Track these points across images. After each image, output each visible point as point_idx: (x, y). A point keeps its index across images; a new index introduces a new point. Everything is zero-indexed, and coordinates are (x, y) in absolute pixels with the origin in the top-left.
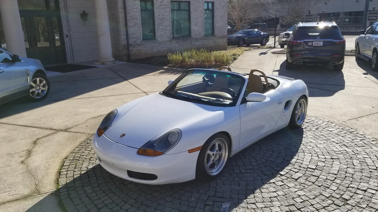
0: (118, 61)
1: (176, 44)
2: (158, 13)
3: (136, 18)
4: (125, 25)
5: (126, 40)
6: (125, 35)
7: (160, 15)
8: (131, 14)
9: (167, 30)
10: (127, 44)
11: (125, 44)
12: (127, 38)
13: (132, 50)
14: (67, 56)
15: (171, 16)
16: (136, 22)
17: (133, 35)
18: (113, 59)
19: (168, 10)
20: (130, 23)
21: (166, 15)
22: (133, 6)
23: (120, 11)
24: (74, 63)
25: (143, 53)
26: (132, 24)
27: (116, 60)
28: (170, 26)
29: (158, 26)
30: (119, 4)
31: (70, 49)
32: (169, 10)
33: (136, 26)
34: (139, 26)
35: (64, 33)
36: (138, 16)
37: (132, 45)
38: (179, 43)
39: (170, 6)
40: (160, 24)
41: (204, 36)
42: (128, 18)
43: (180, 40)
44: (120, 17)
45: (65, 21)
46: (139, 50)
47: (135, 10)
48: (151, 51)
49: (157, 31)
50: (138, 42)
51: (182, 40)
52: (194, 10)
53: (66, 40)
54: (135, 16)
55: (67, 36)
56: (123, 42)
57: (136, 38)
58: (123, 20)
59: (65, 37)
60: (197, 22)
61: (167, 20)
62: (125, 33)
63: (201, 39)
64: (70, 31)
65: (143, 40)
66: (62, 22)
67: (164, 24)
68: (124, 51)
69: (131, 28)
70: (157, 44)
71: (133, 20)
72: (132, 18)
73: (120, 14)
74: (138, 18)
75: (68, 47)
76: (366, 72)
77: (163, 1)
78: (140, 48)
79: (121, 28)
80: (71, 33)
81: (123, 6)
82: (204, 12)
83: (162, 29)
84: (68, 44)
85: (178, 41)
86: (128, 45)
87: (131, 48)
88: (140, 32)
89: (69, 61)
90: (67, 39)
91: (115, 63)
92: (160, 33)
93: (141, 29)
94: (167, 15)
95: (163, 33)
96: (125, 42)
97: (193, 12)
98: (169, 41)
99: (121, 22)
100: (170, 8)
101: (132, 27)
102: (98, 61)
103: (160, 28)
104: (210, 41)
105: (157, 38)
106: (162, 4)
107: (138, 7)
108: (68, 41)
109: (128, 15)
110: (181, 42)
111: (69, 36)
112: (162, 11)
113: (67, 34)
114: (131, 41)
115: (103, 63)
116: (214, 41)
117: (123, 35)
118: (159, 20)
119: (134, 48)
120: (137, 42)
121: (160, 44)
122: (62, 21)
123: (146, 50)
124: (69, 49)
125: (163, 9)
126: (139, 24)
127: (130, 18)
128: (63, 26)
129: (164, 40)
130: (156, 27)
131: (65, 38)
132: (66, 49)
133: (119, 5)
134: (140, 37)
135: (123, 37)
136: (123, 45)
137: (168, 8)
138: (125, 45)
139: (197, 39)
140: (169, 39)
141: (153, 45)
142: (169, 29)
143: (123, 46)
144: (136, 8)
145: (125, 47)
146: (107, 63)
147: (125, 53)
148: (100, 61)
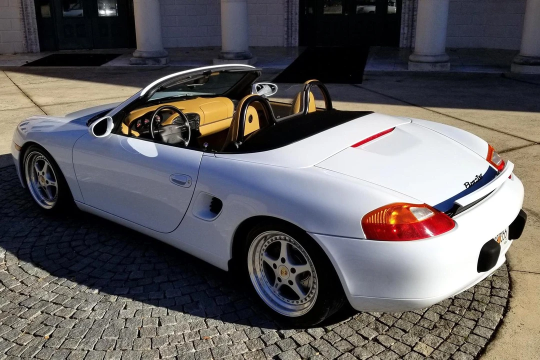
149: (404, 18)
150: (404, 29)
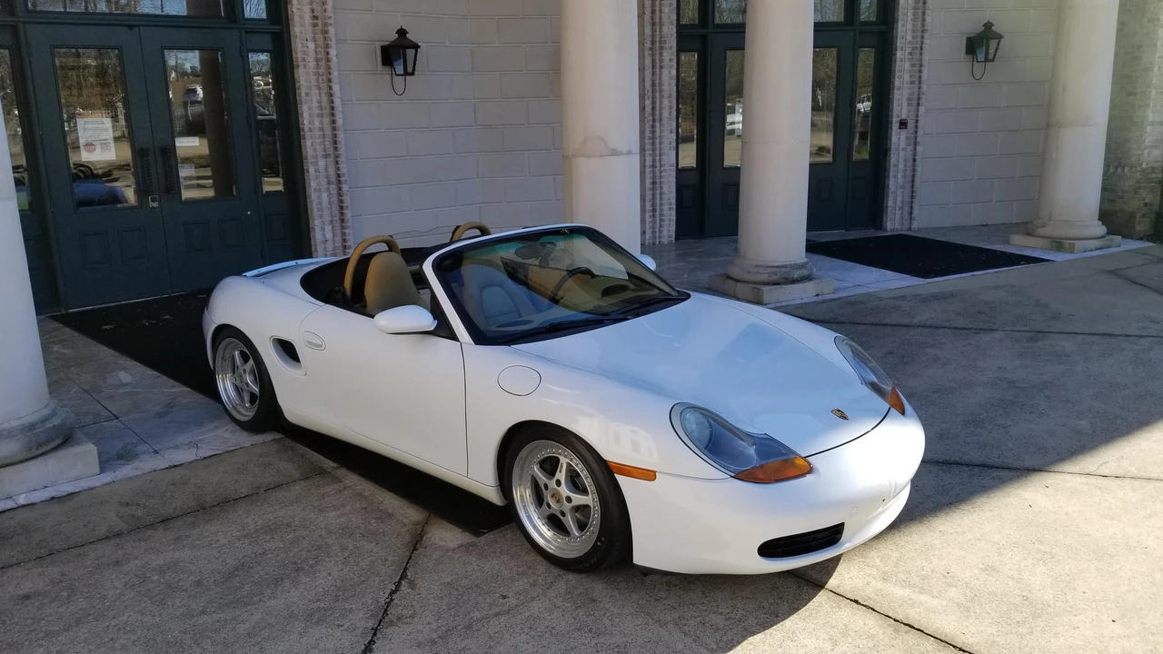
0: (1118, 238)
11: (1155, 165)
14: (890, 203)
18: (1102, 230)
24: (910, 229)
27: (1111, 232)
31: (904, 177)
35: (895, 113)
45: (907, 65)
53: (898, 139)
55: (903, 124)
56: (1148, 154)
59: (895, 126)
64: (918, 105)
66: (897, 68)
68: (1143, 193)
75: (901, 166)
79: (1153, 92)
80: (922, 109)
84: (902, 154)
89: (894, 222)
90: (903, 132)
91: (1108, 243)
96: (1158, 154)
99: (1156, 69)
102: (1027, 228)
108: (903, 144)
111: (911, 124)
113: (903, 117)
115: (1058, 245)
117: (1153, 124)
122: (898, 63)
124: (900, 175)
128: (897, 83)
131: (893, 133)
132: (892, 173)
135: (1152, 133)
136: (1144, 166)
138: (1154, 170)
143: (1143, 170)
145: (1154, 176)
146: (1078, 244)
147: (1146, 205)
148: (1041, 231)
149: (320, 203)
150: (323, 229)
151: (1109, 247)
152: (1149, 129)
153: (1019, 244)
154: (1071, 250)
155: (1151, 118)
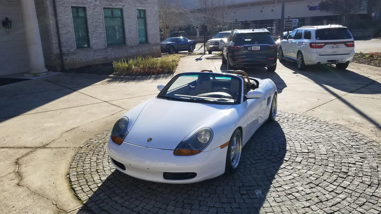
0: (52, 72)
1: (111, 51)
2: (91, 20)
3: (68, 26)
4: (56, 33)
5: (59, 49)
6: (57, 43)
7: (93, 23)
8: (63, 21)
9: (101, 38)
10: (59, 53)
12: (60, 47)
13: (66, 60)
15: (104, 23)
16: (68, 30)
17: (66, 43)
18: (46, 70)
19: (101, 17)
20: (62, 30)
21: (99, 22)
22: (64, 12)
23: (51, 18)
25: (78, 62)
26: (64, 32)
27: (49, 71)
28: (104, 34)
29: (92, 33)
30: (49, 10)
32: (103, 17)
33: (69, 34)
34: (72, 34)
36: (70, 23)
37: (66, 54)
38: (114, 50)
39: (103, 13)
40: (94, 32)
41: (139, 43)
42: (60, 25)
43: (115, 48)
44: (51, 24)
46: (73, 59)
47: (67, 17)
48: (86, 60)
49: (92, 39)
50: (72, 50)
51: (117, 48)
52: (127, 18)
54: (67, 23)
56: (56, 51)
57: (70, 47)
58: (54, 27)
60: (131, 29)
61: (101, 27)
62: (57, 42)
63: (136, 46)
65: (77, 48)
67: (98, 31)
68: (57, 61)
69: (64, 36)
70: (92, 53)
71: (65, 27)
72: (64, 26)
73: (51, 21)
74: (71, 26)
76: (294, 72)
77: (96, 8)
78: (74, 57)
79: (53, 36)
81: (53, 12)
82: (137, 20)
83: (96, 37)
85: (113, 49)
86: (61, 54)
87: (64, 58)
88: (73, 39)
92: (95, 41)
93: (74, 37)
94: (101, 22)
95: (98, 41)
96: (58, 51)
97: (126, 20)
98: (104, 49)
99: (52, 30)
100: (103, 15)
101: (65, 34)
102: (28, 73)
103: (94, 36)
104: (145, 49)
105: (91, 45)
106: (95, 11)
107: (70, 13)
109: (59, 22)
110: (117, 50)
112: (95, 18)
114: (64, 50)
115: (36, 75)
116: (148, 48)
117: (55, 43)
118: (93, 27)
119: (68, 58)
120: (70, 51)
121: (96, 53)
123: (81, 59)
125: (96, 16)
126: (72, 31)
127: (62, 26)
129: (99, 48)
130: (90, 35)
133: (49, 12)
134: (73, 45)
135: (55, 46)
136: (55, 54)
137: (101, 15)
138: (58, 55)
139: (132, 47)
140: (104, 47)
141: (89, 53)
142: (104, 37)
144: (67, 15)
145: (58, 56)
146: (40, 75)
147: (58, 63)
148: (31, 72)
151: (49, 74)
152: (54, 45)
153: (26, 76)
154: (39, 76)
155: (54, 42)
